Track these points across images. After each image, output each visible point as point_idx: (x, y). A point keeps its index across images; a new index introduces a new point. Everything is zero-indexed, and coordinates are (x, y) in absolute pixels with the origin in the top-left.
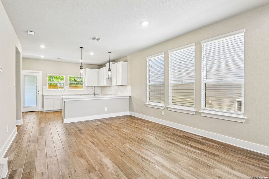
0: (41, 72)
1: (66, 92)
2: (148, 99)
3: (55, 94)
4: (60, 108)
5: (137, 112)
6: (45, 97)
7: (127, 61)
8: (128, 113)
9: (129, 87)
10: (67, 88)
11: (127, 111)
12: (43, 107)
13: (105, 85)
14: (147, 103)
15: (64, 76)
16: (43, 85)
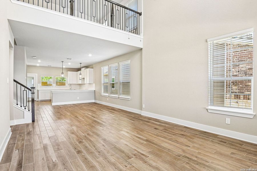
0: (37, 74)
1: (54, 88)
2: (102, 92)
3: (46, 89)
4: (49, 99)
5: (98, 100)
6: (39, 91)
7: (93, 68)
8: (93, 101)
9: (94, 85)
10: (54, 85)
11: (93, 100)
12: (38, 98)
13: (81, 83)
14: (102, 94)
15: (53, 77)
16: (38, 83)
